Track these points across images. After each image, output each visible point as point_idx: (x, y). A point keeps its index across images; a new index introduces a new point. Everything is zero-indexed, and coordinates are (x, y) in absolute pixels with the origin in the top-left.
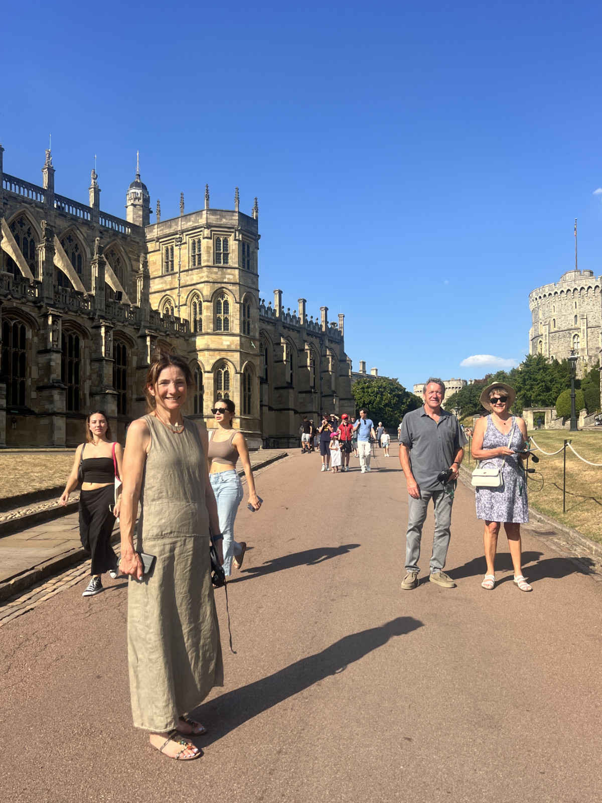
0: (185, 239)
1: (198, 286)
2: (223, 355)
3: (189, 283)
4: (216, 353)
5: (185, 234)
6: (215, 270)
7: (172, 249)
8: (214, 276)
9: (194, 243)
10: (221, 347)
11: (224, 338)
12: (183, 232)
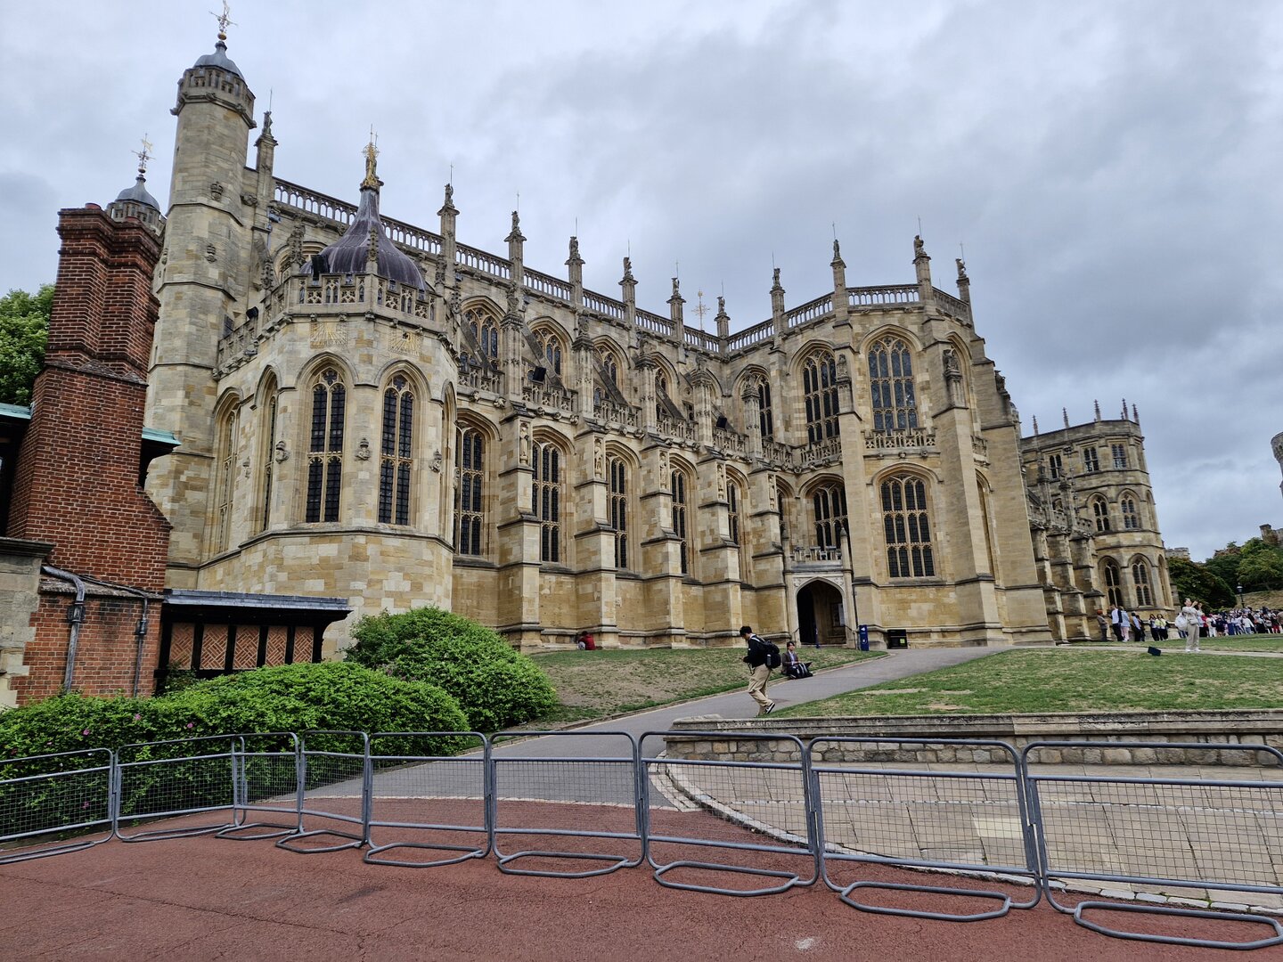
0: (1076, 448)
1: (1100, 490)
2: (1138, 550)
3: (1087, 486)
4: (1130, 549)
5: (1074, 444)
6: (1117, 474)
7: (1058, 457)
8: (1117, 479)
9: (1086, 452)
10: (1134, 544)
11: (1135, 534)
12: (1073, 441)
